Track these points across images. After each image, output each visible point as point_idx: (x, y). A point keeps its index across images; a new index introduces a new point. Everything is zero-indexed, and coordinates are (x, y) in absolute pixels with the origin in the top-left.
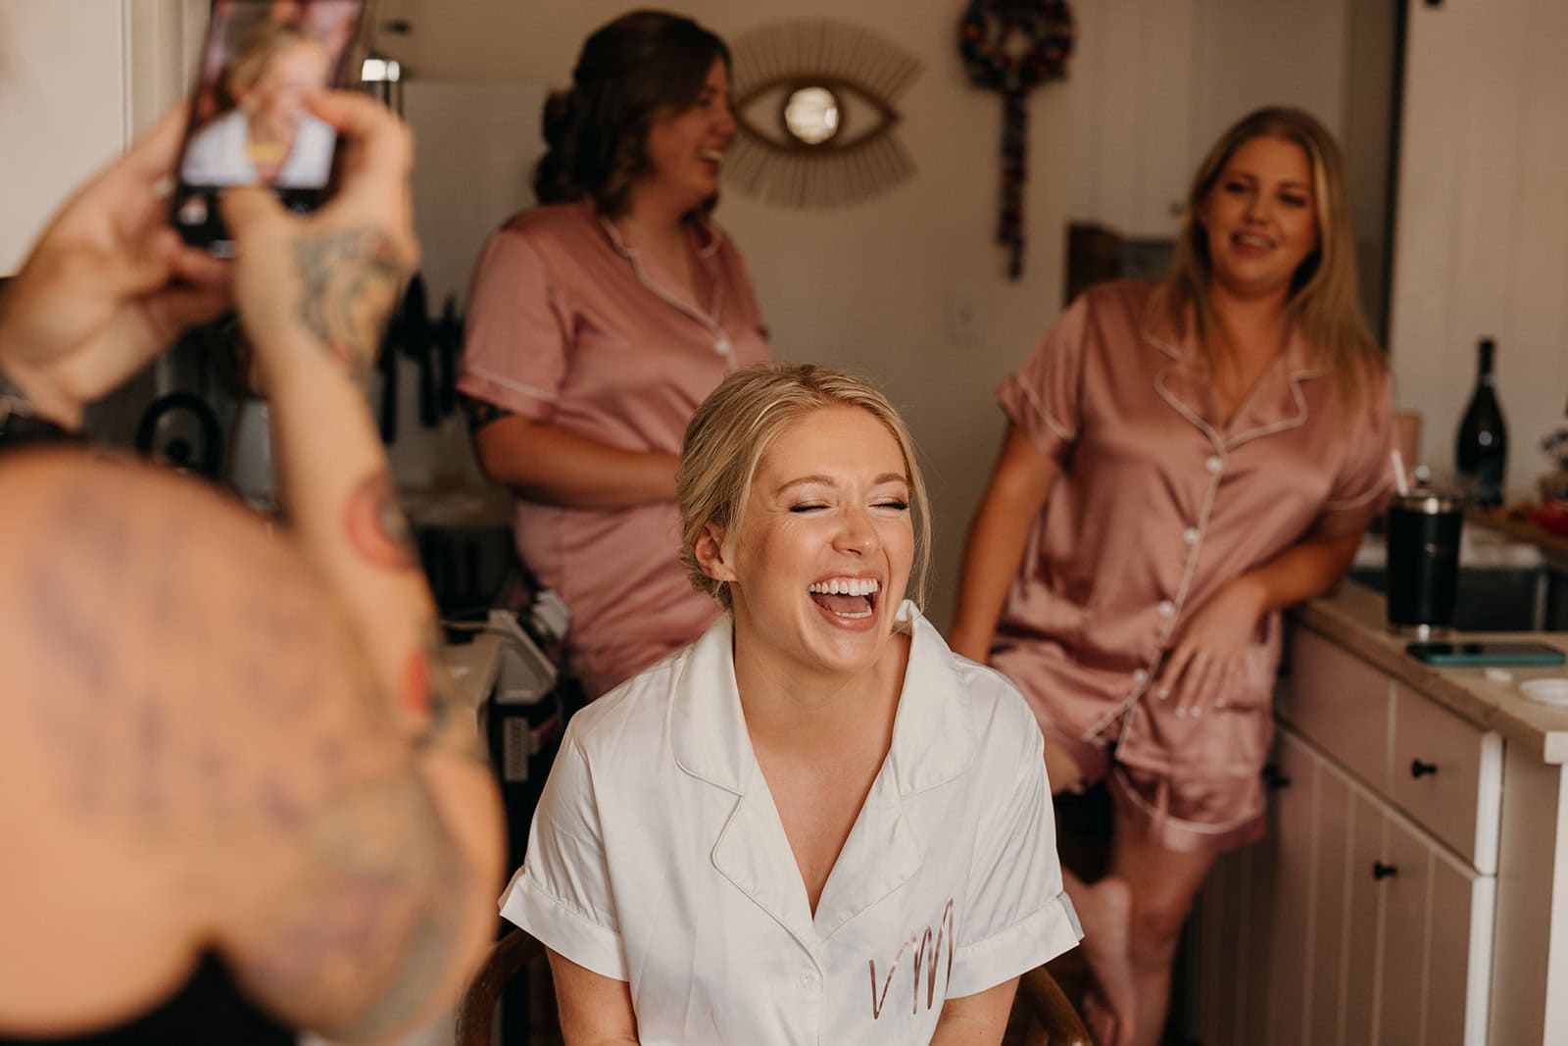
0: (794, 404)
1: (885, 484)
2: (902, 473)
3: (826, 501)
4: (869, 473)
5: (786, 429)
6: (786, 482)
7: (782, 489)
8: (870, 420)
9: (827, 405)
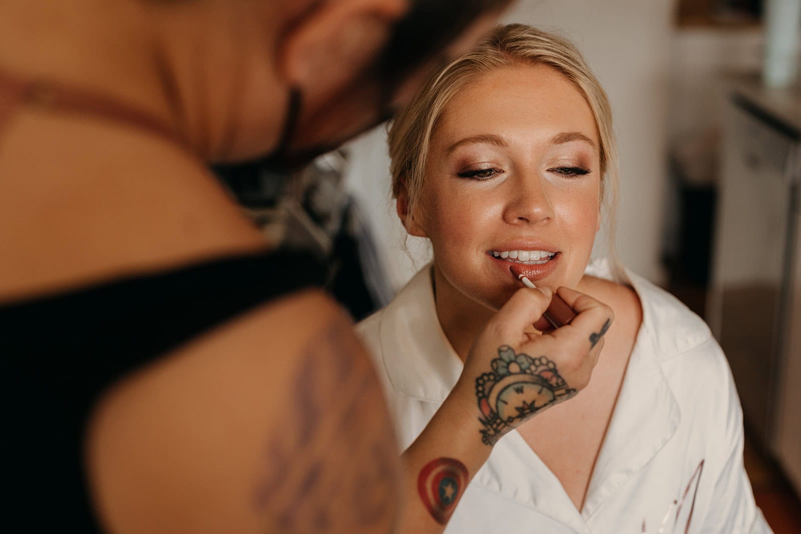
0: (473, 63)
1: (565, 144)
2: (589, 132)
3: (498, 164)
4: (549, 132)
5: (462, 88)
6: (456, 141)
7: (453, 148)
8: (556, 79)
9: (509, 64)
